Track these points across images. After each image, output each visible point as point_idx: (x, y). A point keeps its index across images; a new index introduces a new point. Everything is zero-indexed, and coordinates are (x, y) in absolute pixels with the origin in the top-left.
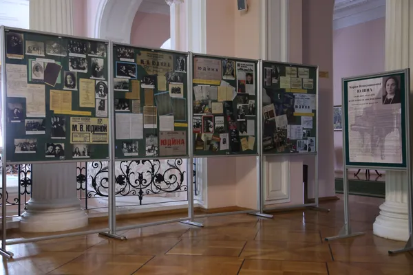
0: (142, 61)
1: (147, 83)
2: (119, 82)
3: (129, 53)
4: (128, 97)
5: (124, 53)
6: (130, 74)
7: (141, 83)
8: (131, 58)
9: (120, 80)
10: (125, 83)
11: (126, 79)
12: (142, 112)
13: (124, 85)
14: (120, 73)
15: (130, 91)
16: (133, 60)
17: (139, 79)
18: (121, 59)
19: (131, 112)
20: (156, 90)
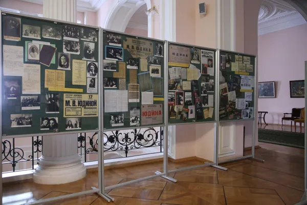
0: (128, 46)
1: (132, 65)
2: (108, 64)
3: (117, 39)
4: (115, 76)
5: (113, 39)
6: (117, 56)
7: (126, 65)
8: (119, 43)
9: (109, 62)
10: (113, 64)
11: (114, 61)
12: (127, 89)
13: (113, 66)
14: (109, 56)
15: (118, 71)
16: (120, 45)
17: (124, 61)
18: (110, 44)
19: (118, 89)
20: (138, 71)
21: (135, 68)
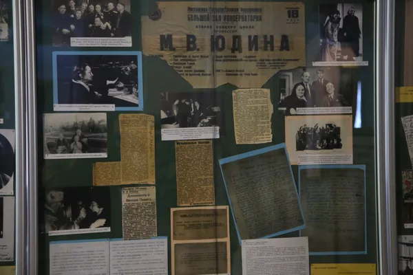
0: (166, 42)
2: (65, 129)
3: (110, 17)
4: (102, 178)
5: (89, 17)
6: (112, 92)
7: (159, 124)
8: (120, 33)
9: (70, 120)
10: (92, 128)
11: (98, 113)
12: (163, 231)
13: (91, 137)
14: (73, 95)
15: (115, 156)
16: (127, 41)
17: (150, 108)
18: (76, 42)
19: (116, 234)
20: (225, 144)
21: (208, 133)
